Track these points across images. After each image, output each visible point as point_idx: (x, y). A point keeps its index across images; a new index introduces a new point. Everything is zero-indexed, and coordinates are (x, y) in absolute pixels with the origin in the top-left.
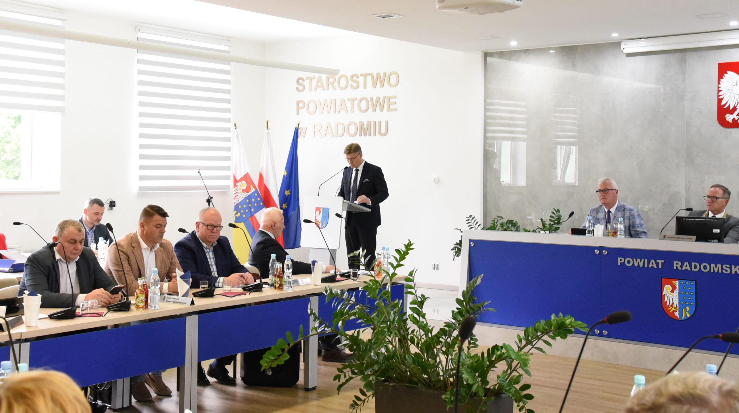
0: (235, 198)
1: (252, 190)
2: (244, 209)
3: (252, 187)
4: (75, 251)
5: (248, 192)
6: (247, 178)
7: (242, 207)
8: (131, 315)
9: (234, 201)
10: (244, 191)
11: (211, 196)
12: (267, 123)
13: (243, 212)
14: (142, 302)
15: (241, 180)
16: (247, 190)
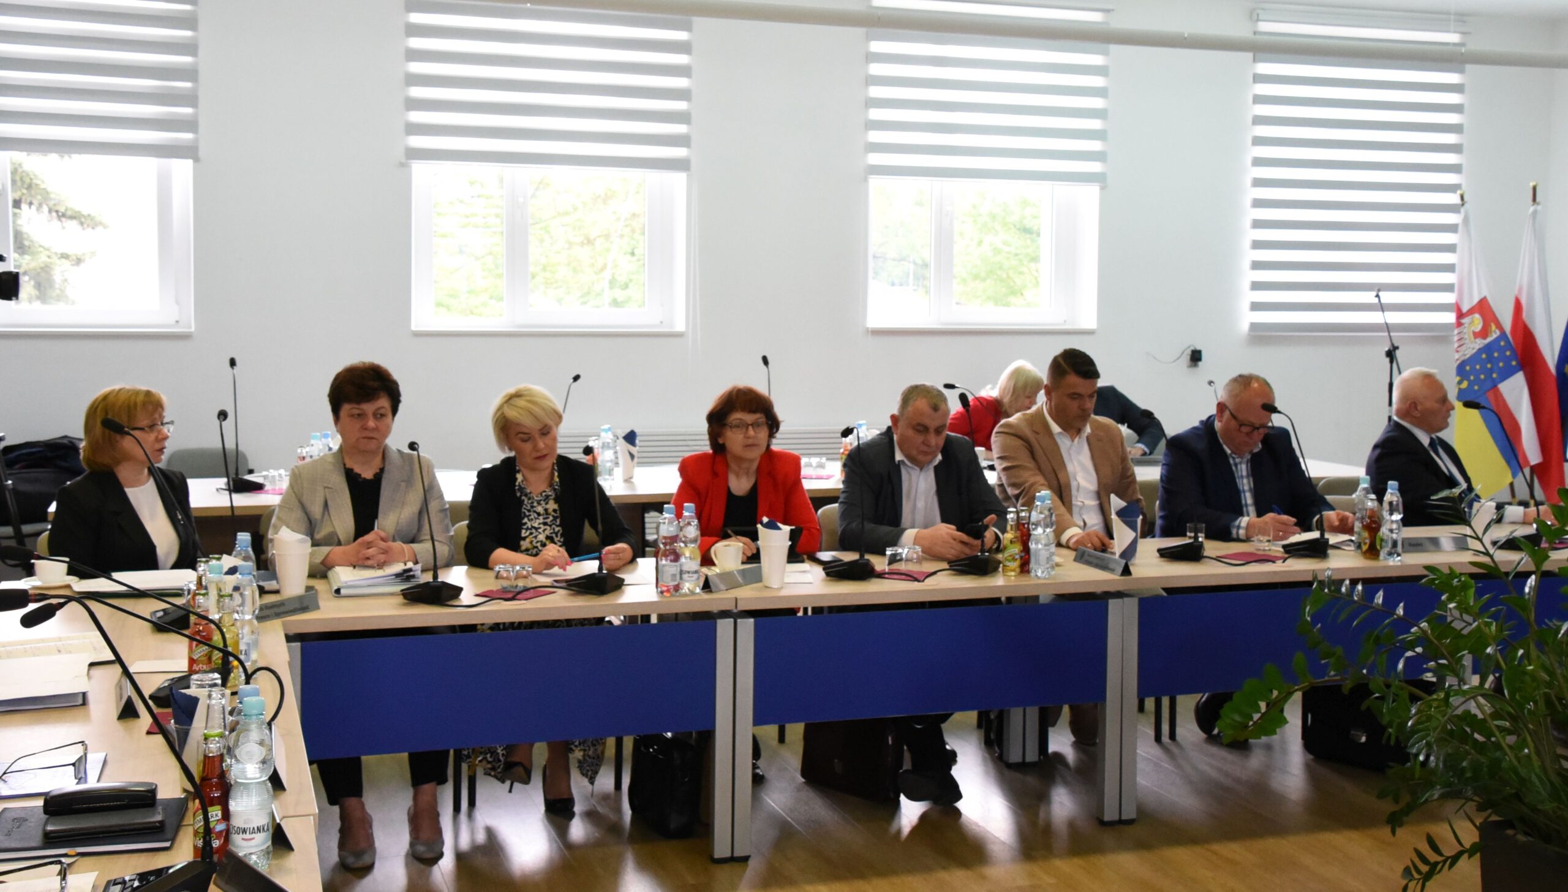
0: (1458, 349)
1: (1493, 334)
2: (1477, 374)
3: (1493, 327)
4: (924, 448)
5: (1485, 338)
6: (1483, 307)
7: (1473, 368)
8: (982, 585)
9: (1457, 356)
10: (1476, 335)
11: (1396, 345)
12: (1534, 189)
13: (1474, 380)
14: (1014, 559)
15: (1471, 311)
16: (1483, 333)
